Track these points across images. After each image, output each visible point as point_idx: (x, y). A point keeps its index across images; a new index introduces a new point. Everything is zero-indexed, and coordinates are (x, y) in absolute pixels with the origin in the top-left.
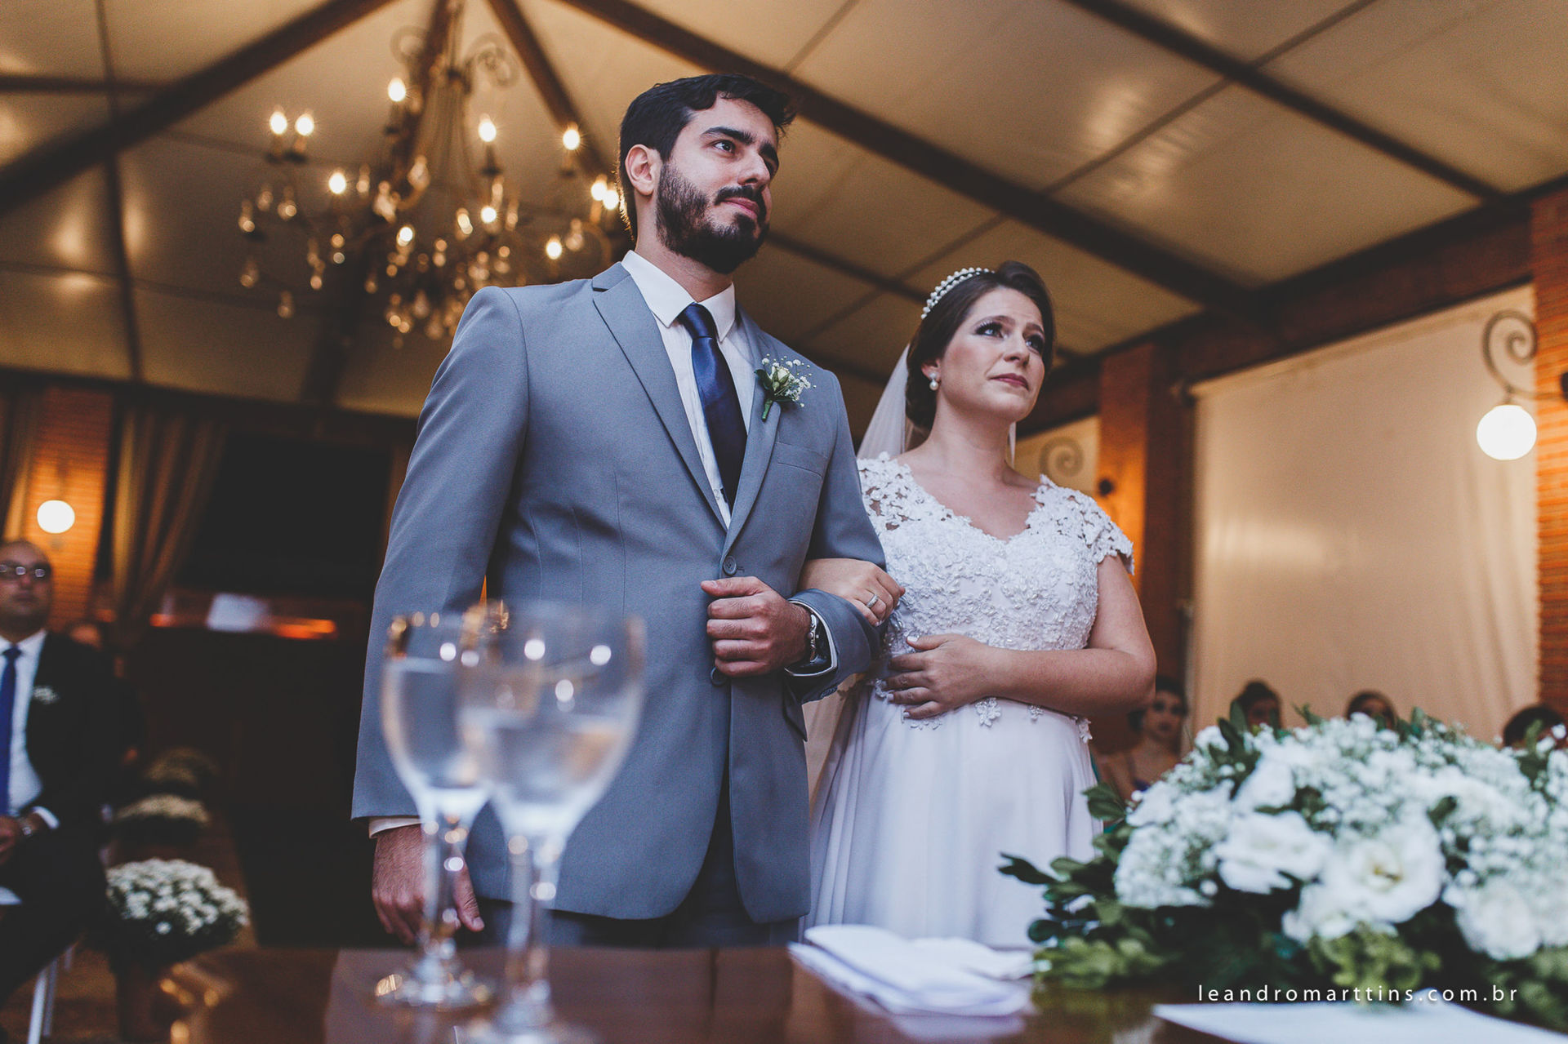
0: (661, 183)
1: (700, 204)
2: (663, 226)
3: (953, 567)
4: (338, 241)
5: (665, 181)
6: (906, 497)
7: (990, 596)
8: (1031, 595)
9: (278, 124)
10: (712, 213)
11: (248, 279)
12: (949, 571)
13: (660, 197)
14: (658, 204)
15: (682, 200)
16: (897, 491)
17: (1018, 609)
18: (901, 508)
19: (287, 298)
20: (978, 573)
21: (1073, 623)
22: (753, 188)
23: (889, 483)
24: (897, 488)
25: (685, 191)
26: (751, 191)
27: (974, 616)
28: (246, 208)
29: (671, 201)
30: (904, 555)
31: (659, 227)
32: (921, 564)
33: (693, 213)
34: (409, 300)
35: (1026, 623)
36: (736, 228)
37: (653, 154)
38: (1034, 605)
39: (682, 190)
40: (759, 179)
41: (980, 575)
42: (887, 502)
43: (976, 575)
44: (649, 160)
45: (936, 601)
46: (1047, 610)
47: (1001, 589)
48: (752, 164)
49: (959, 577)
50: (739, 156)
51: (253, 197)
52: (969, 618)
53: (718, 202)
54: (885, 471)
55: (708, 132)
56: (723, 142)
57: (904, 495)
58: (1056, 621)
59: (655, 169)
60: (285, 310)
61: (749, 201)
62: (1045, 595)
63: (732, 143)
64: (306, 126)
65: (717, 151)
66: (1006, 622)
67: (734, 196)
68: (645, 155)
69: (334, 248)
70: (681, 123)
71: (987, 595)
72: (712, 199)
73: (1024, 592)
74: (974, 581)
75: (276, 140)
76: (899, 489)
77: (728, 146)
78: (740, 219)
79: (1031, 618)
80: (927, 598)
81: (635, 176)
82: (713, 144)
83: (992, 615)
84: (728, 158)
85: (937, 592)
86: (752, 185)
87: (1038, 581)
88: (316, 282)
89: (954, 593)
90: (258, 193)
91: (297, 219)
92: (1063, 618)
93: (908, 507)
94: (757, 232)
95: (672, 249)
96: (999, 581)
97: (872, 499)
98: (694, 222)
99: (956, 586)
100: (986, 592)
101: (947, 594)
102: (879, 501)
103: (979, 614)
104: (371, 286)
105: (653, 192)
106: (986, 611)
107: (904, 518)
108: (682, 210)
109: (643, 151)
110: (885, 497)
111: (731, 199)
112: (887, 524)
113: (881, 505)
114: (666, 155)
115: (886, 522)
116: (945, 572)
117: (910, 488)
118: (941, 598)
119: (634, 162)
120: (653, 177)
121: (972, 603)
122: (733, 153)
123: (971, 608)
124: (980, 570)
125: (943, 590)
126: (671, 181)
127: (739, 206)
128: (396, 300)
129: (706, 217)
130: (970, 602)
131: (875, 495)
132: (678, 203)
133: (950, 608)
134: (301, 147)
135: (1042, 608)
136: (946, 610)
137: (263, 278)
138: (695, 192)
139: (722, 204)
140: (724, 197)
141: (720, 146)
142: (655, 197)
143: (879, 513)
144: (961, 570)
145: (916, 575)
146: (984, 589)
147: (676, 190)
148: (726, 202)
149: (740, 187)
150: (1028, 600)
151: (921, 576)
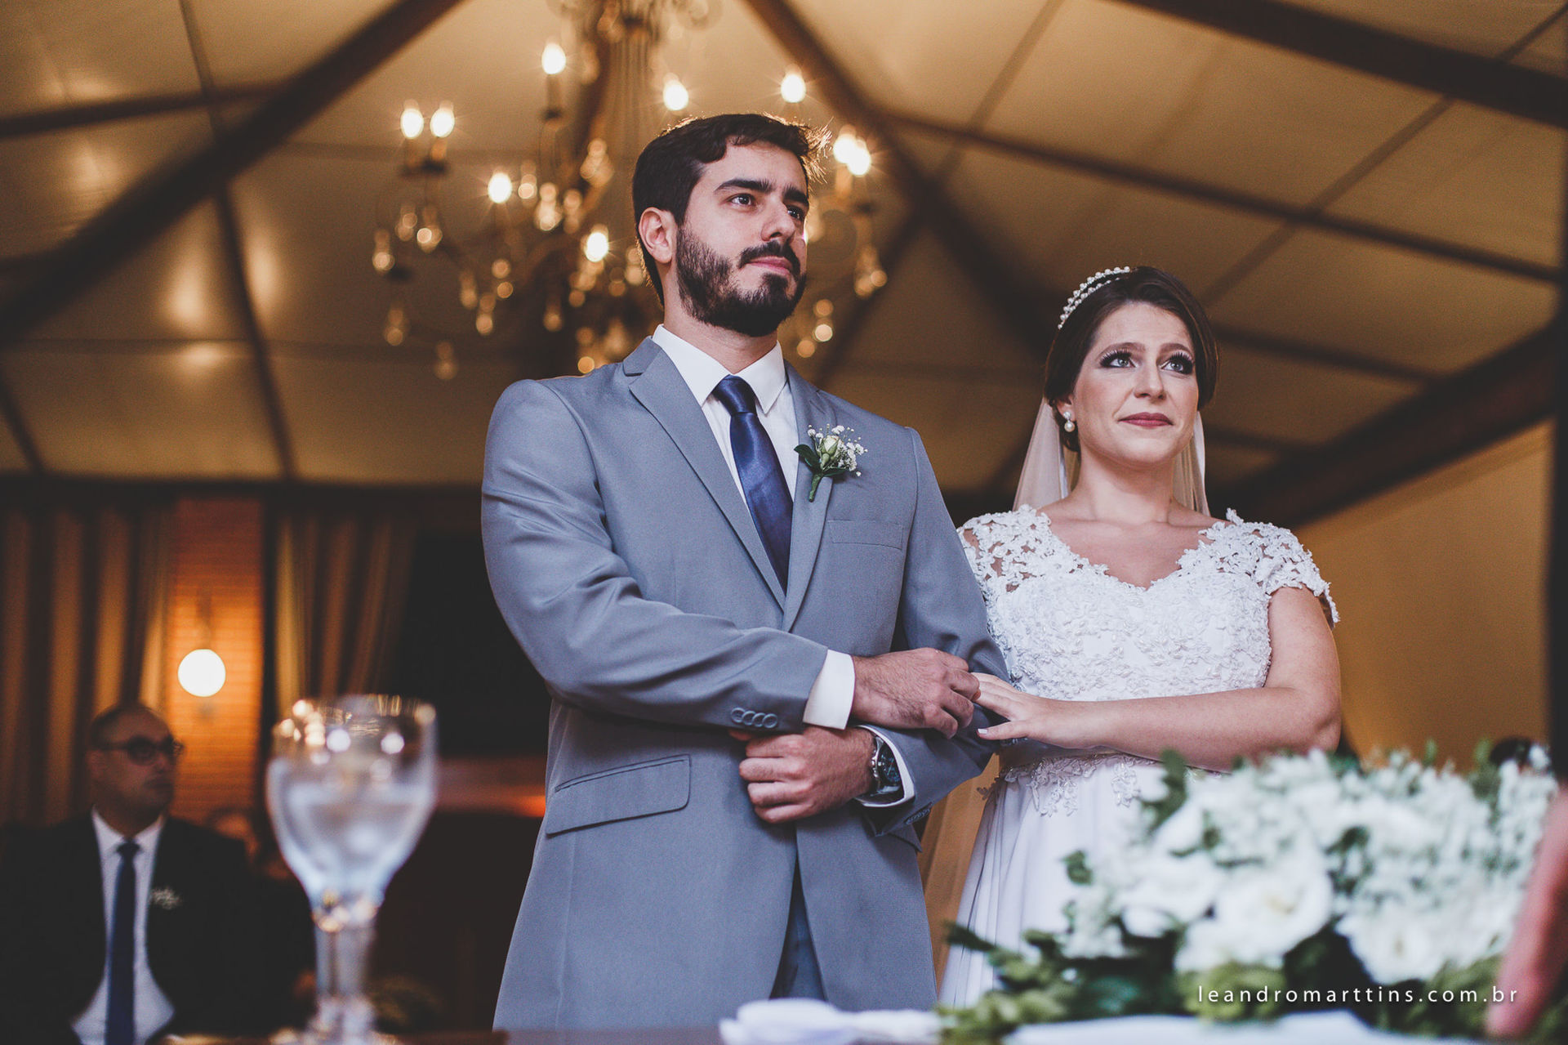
0: (678, 250)
1: (723, 269)
2: (686, 296)
3: (1072, 624)
4: (500, 269)
5: (683, 246)
6: (1033, 551)
7: (1122, 653)
8: (1172, 647)
9: (411, 124)
10: (737, 278)
11: (395, 333)
12: (1068, 627)
13: (679, 266)
14: (678, 274)
15: (703, 268)
16: (1024, 544)
17: (1159, 665)
18: (1025, 564)
19: (445, 351)
20: (1104, 628)
21: (1232, 675)
22: (779, 242)
23: (1016, 536)
24: (1025, 540)
25: (705, 257)
26: (779, 248)
27: (1104, 679)
28: (381, 241)
29: (691, 270)
30: (1021, 617)
31: (683, 297)
32: (1038, 624)
33: (716, 281)
34: (602, 332)
35: (1172, 680)
36: (765, 288)
37: (667, 217)
38: (1179, 658)
39: (701, 256)
40: (783, 232)
41: (1107, 629)
42: (1011, 557)
43: (1102, 630)
44: (664, 223)
45: (1059, 666)
46: (1196, 663)
47: (1135, 644)
48: (774, 215)
49: (1080, 634)
50: (760, 207)
51: (390, 227)
52: (1099, 680)
53: (741, 266)
54: (1018, 522)
55: (722, 187)
56: (740, 195)
57: (1032, 548)
58: (1209, 674)
59: (671, 235)
60: (446, 368)
61: (776, 258)
62: (1189, 644)
63: (750, 193)
64: (444, 123)
65: (734, 206)
66: (1147, 683)
67: (759, 256)
68: (659, 219)
69: (496, 278)
70: (694, 179)
71: (1117, 653)
72: (735, 263)
73: (1165, 644)
74: (1099, 637)
75: (409, 145)
76: (1027, 542)
77: (745, 199)
78: (770, 280)
79: (1177, 674)
80: (1048, 663)
81: (650, 243)
82: (729, 200)
83: (1127, 676)
84: (747, 212)
85: (1057, 654)
86: (778, 240)
87: (1181, 630)
88: (485, 324)
89: (1077, 653)
90: (397, 218)
91: (444, 247)
92: (1218, 669)
93: (1033, 563)
94: (791, 289)
95: (700, 319)
96: (1133, 634)
97: (994, 557)
98: (719, 290)
99: (1077, 644)
100: (1116, 649)
101: (1068, 656)
102: (1002, 558)
103: (1111, 676)
104: (553, 320)
105: (671, 261)
106: (1119, 672)
107: (1026, 576)
108: (705, 278)
109: (656, 214)
110: (1009, 552)
111: (756, 260)
112: (1008, 586)
113: (1003, 563)
114: (680, 219)
115: (1007, 582)
116: (1064, 629)
117: (1043, 540)
118: (1062, 661)
119: (649, 226)
120: (670, 242)
121: (1099, 664)
122: (753, 204)
123: (1099, 669)
124: (1107, 623)
125: (1063, 651)
126: (689, 247)
127: (767, 266)
128: (585, 336)
129: (731, 283)
130: (1098, 662)
131: (999, 552)
132: (699, 271)
133: (1074, 672)
134: (439, 153)
135: (1190, 661)
136: (1071, 675)
137: (412, 329)
138: (716, 258)
139: (748, 266)
140: (748, 257)
141: (737, 200)
142: (674, 265)
143: (1000, 573)
144: (1082, 626)
145: (1033, 638)
146: (1114, 646)
147: (695, 255)
148: (749, 262)
149: (765, 243)
150: (1169, 653)
151: (1039, 638)
